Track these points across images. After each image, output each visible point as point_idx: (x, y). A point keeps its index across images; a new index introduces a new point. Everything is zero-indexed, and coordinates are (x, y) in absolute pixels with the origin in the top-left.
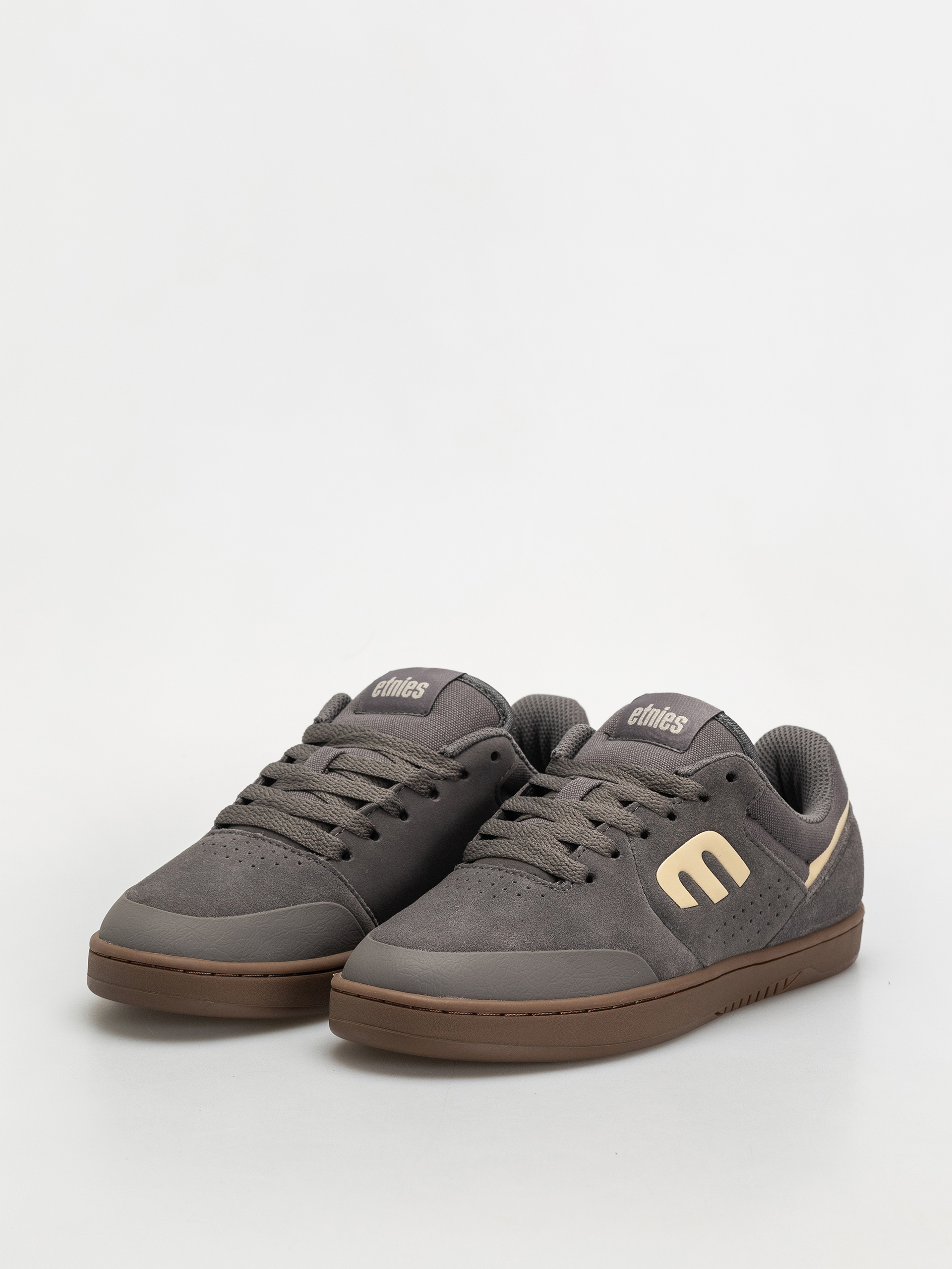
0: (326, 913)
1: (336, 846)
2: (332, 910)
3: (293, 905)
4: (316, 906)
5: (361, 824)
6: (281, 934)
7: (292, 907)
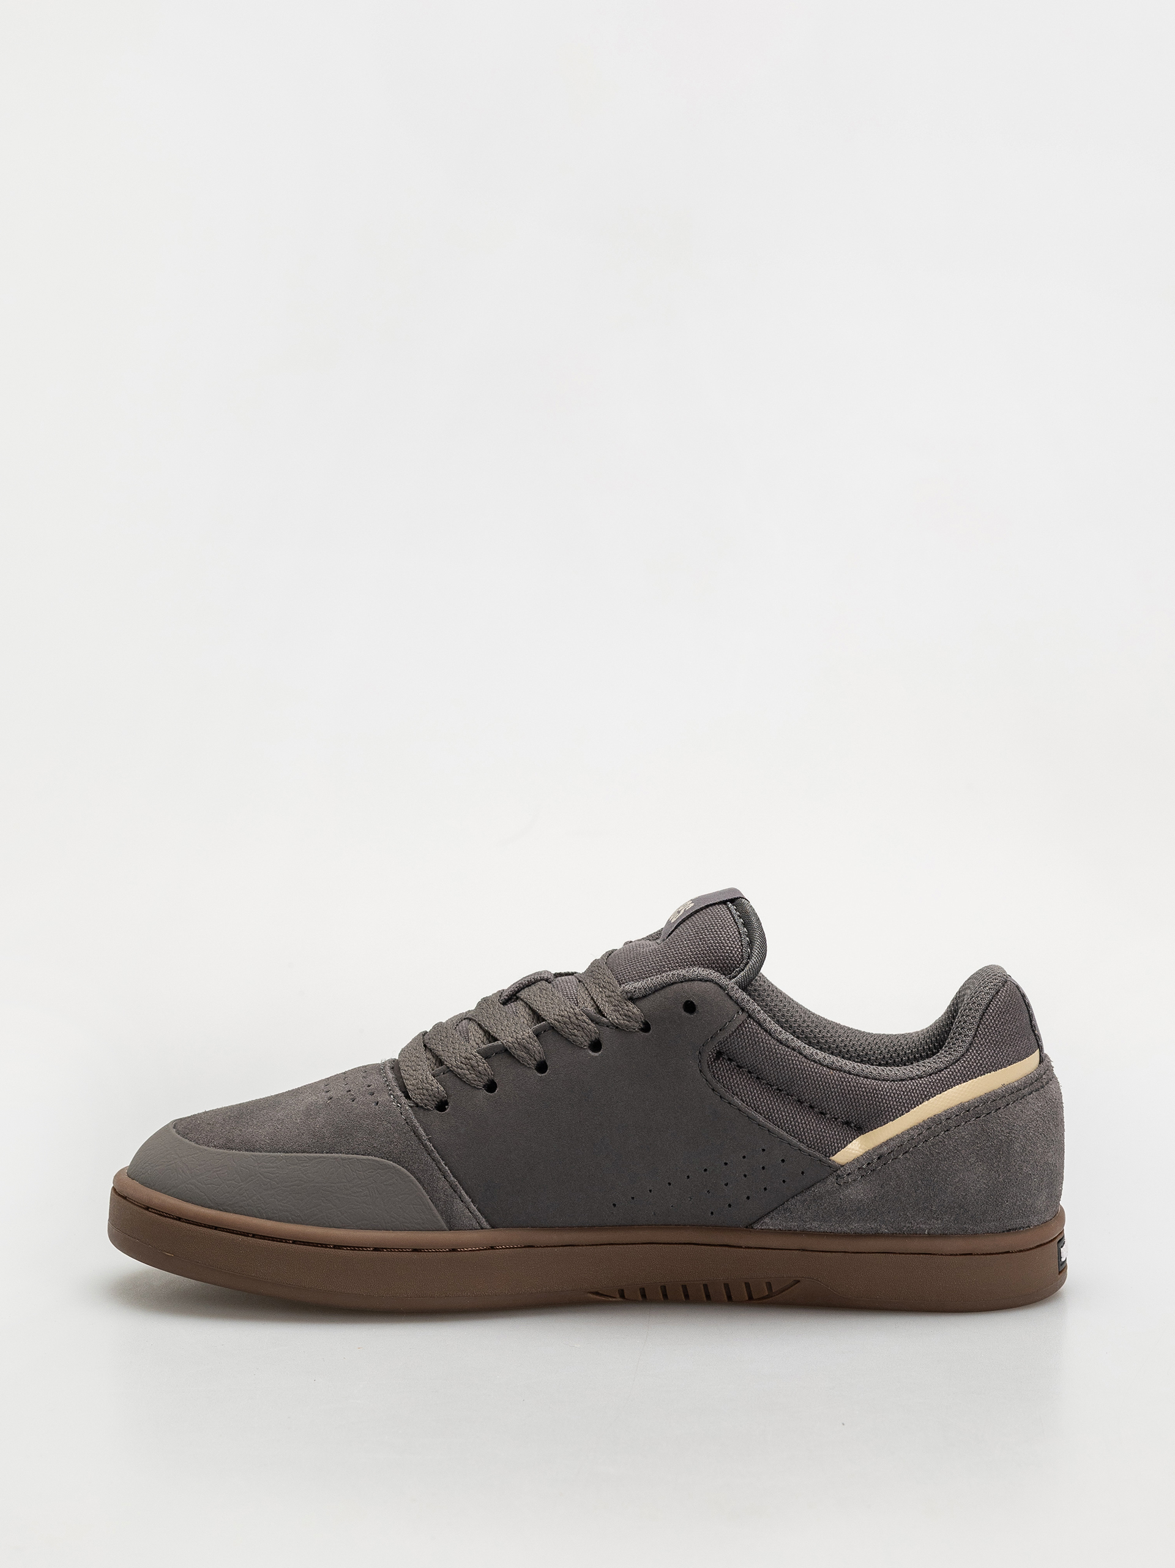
0: (372, 1172)
1: (427, 1090)
2: (383, 1169)
3: (327, 1153)
4: (358, 1160)
5: (472, 1067)
6: (293, 1185)
7: (325, 1155)
